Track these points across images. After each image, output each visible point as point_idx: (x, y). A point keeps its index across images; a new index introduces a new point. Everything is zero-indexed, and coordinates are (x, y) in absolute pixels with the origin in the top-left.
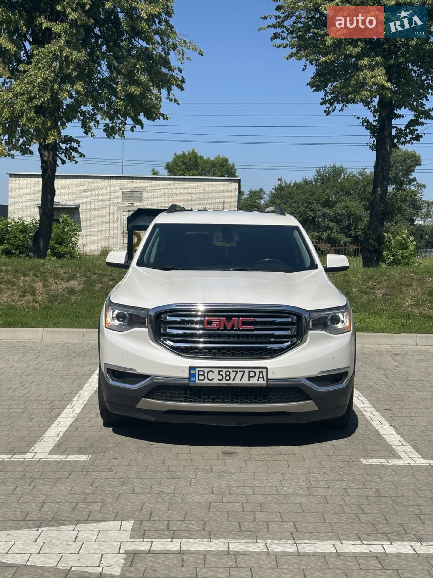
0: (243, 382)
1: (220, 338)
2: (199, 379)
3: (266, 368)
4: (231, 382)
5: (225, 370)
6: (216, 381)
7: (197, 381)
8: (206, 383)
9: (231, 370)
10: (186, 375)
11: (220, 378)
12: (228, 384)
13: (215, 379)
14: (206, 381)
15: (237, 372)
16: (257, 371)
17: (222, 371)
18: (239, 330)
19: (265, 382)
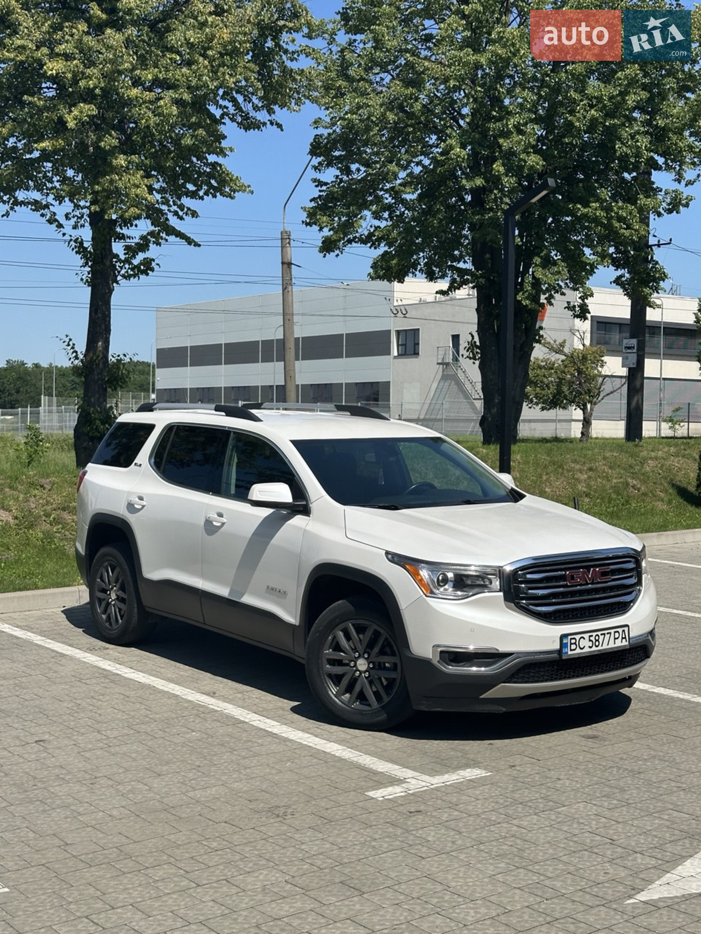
0: (610, 646)
1: (580, 595)
2: (571, 650)
3: (627, 626)
4: (600, 648)
5: (594, 634)
6: (587, 650)
7: (570, 653)
8: (578, 654)
9: (599, 633)
10: (557, 646)
11: (590, 644)
12: (599, 650)
13: (586, 647)
14: (578, 651)
15: (604, 634)
16: (620, 630)
17: (592, 636)
18: (599, 583)
19: (627, 643)
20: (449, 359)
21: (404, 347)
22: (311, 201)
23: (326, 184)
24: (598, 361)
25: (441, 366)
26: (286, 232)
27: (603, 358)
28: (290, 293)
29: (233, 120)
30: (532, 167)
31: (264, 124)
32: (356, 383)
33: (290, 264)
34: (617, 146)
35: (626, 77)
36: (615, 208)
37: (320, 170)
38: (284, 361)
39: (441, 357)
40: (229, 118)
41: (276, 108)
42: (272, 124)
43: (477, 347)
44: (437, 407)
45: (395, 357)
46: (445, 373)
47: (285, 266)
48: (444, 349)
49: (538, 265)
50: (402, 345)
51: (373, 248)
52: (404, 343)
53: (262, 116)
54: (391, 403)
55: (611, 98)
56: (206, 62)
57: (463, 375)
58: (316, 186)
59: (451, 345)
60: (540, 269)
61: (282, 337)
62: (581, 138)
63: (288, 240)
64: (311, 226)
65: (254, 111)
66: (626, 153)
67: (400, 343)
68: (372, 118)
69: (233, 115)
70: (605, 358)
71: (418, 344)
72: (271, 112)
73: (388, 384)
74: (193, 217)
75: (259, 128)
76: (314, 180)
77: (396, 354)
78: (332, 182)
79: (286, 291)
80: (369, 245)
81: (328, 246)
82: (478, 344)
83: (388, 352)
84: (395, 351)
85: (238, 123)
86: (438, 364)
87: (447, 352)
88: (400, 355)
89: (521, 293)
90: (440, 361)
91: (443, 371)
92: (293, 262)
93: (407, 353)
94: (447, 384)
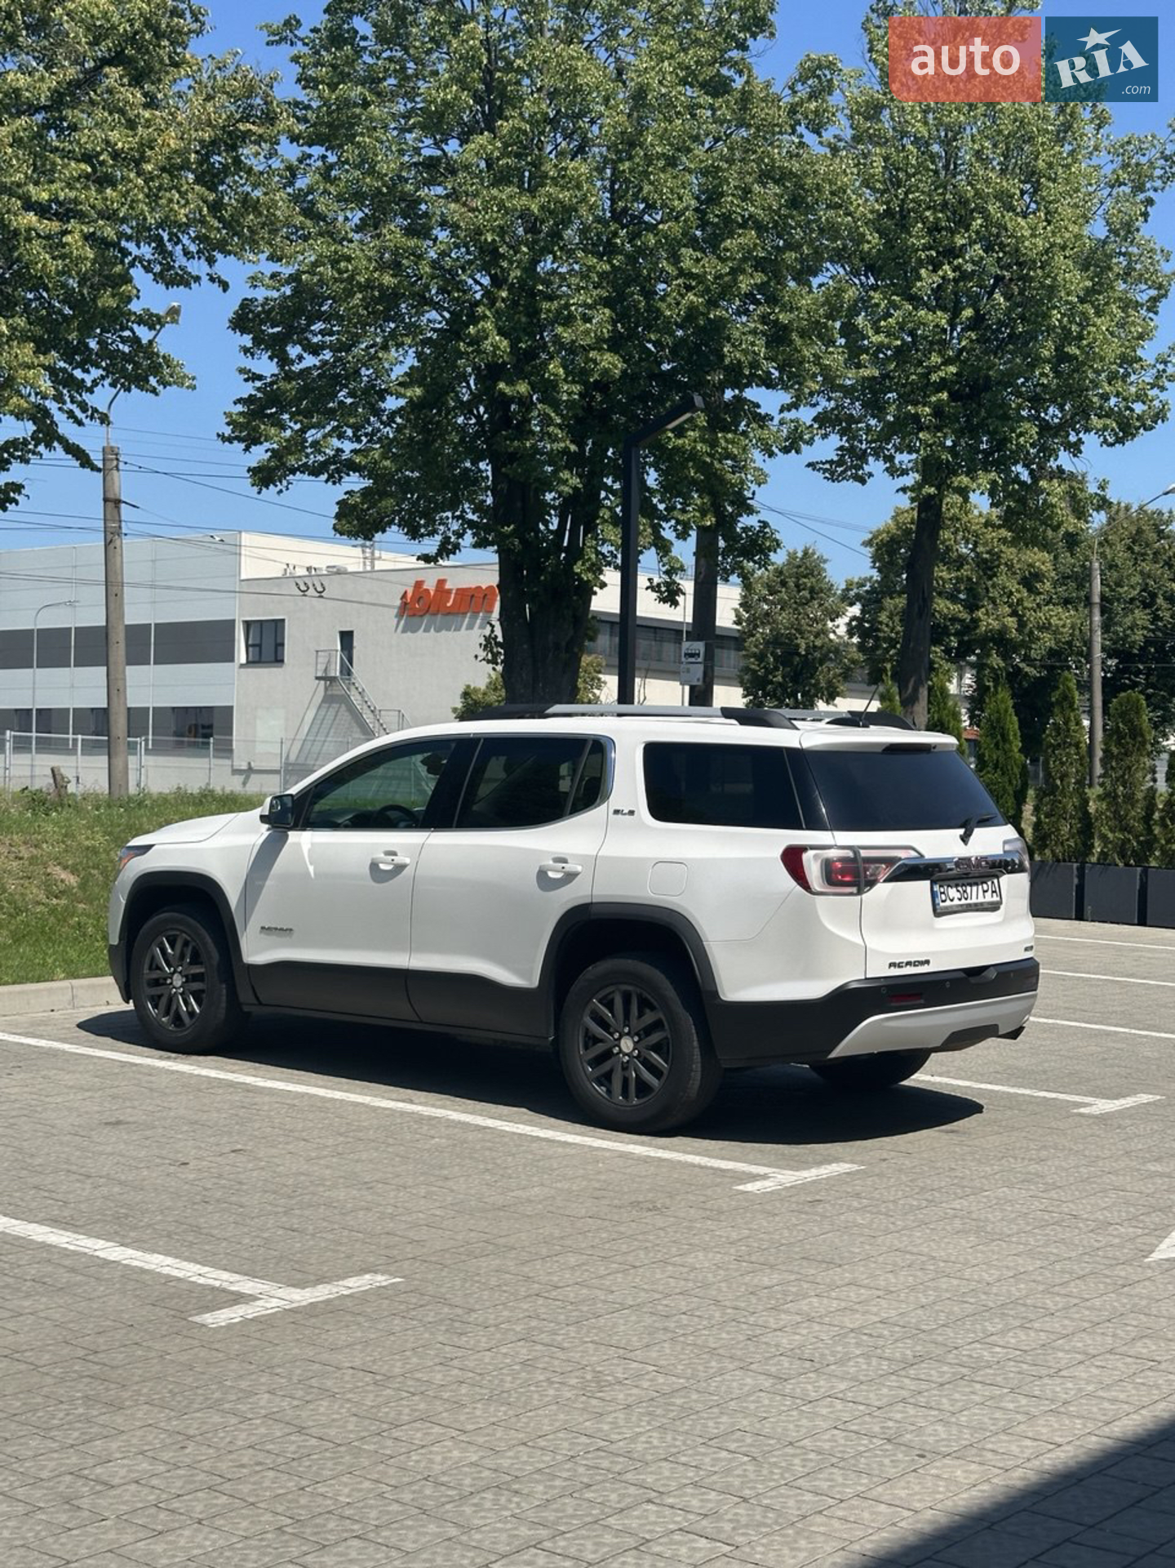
20: (336, 671)
21: (257, 649)
22: (235, 403)
23: (260, 377)
24: (593, 679)
25: (322, 682)
26: (112, 448)
27: (600, 676)
28: (118, 550)
29: (148, 269)
30: (606, 371)
31: (197, 279)
32: (174, 708)
33: (117, 502)
34: (725, 350)
35: (741, 247)
36: (722, 441)
37: (252, 355)
38: (107, 665)
39: (321, 667)
40: (143, 266)
41: (219, 256)
42: (212, 280)
43: (498, 644)
44: (316, 749)
45: (242, 666)
46: (329, 693)
47: (110, 505)
48: (326, 654)
49: (606, 521)
50: (253, 646)
51: (330, 483)
52: (258, 642)
53: (198, 267)
54: (234, 738)
55: (718, 277)
56: (140, 181)
57: (359, 697)
58: (246, 380)
59: (339, 648)
60: (611, 527)
61: (104, 624)
62: (672, 334)
63: (115, 463)
64: (231, 443)
65: (185, 259)
66: (739, 361)
67: (250, 642)
68: (358, 277)
69: (149, 262)
70: (603, 677)
71: (283, 645)
72: (211, 261)
73: (229, 710)
74: (102, 423)
75: (187, 285)
76: (242, 371)
77: (243, 660)
78: (273, 375)
79: (112, 546)
80: (324, 477)
81: (264, 476)
82: (500, 639)
83: (230, 658)
84: (241, 656)
85: (155, 274)
86: (317, 678)
87: (333, 660)
88: (250, 663)
89: (580, 563)
90: (320, 674)
91: (326, 689)
92: (123, 498)
93: (263, 659)
94: (332, 712)
